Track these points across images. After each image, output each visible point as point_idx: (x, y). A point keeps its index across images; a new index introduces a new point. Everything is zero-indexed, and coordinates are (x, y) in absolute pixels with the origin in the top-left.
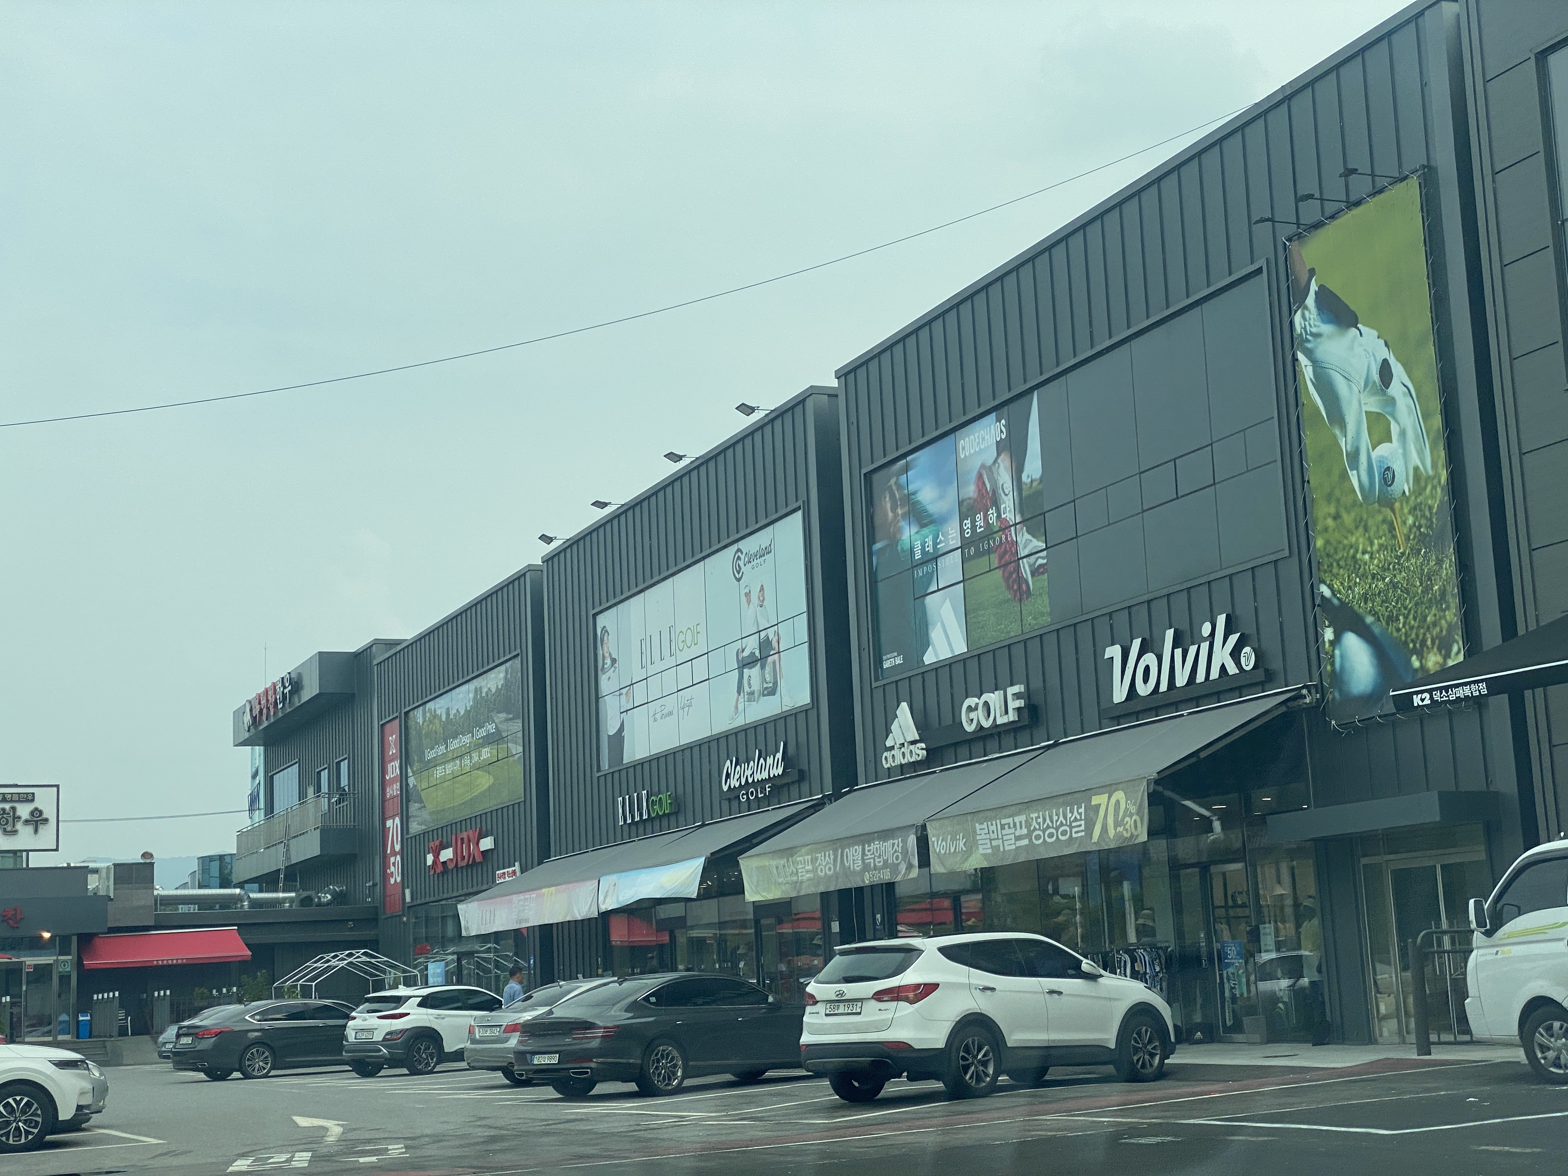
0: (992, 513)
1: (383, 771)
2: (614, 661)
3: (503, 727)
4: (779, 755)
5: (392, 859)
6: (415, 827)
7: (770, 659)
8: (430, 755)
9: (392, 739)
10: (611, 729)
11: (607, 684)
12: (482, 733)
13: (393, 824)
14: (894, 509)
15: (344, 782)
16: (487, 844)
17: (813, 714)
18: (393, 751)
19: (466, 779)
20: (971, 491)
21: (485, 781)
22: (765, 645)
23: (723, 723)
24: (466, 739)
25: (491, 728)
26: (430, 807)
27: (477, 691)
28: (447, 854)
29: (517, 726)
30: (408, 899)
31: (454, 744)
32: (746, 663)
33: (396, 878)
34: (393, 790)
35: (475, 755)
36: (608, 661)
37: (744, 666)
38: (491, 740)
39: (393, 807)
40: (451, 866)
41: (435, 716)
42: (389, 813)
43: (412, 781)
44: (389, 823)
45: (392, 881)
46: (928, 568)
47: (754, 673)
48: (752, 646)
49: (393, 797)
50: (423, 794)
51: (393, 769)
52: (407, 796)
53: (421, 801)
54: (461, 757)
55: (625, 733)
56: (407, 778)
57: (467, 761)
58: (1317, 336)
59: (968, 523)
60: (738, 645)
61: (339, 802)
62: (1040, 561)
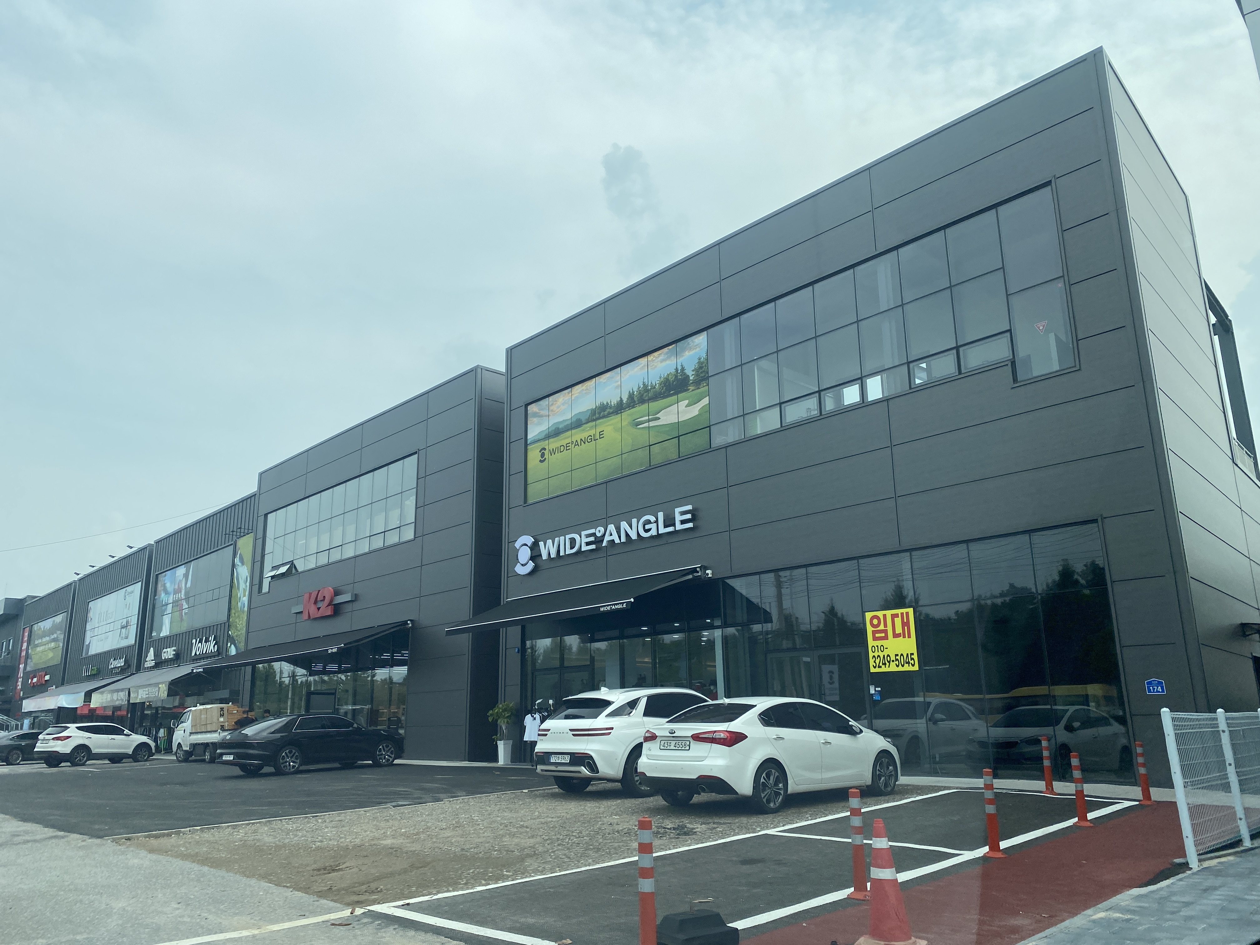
0: (180, 594)
1: (22, 646)
2: (91, 619)
3: (59, 636)
4: (124, 659)
5: (19, 680)
6: (28, 669)
7: (128, 627)
8: (36, 642)
9: (26, 634)
10: (87, 643)
11: (88, 627)
12: (52, 637)
13: (22, 666)
14: (161, 587)
15: (10, 648)
16: (47, 678)
17: (135, 646)
18: (26, 639)
19: (45, 653)
20: (176, 587)
21: (51, 655)
22: (127, 622)
23: (115, 646)
24: (47, 638)
25: (55, 635)
26: (34, 661)
27: (54, 621)
28: (35, 680)
29: (62, 637)
30: (21, 695)
31: (44, 640)
32: (122, 627)
33: (19, 687)
34: (24, 654)
35: (49, 645)
36: (90, 619)
37: (122, 628)
38: (54, 640)
39: (23, 660)
40: (35, 684)
41: (40, 628)
42: (21, 663)
43: (30, 651)
44: (21, 666)
45: (18, 688)
46: (165, 607)
47: (124, 630)
48: (124, 623)
49: (23, 656)
50: (32, 656)
51: (25, 645)
52: (27, 656)
53: (31, 659)
54: (45, 645)
55: (90, 645)
56: (28, 649)
57: (47, 646)
58: (238, 565)
59: (175, 596)
60: (121, 621)
61: (8, 655)
62: (187, 611)
